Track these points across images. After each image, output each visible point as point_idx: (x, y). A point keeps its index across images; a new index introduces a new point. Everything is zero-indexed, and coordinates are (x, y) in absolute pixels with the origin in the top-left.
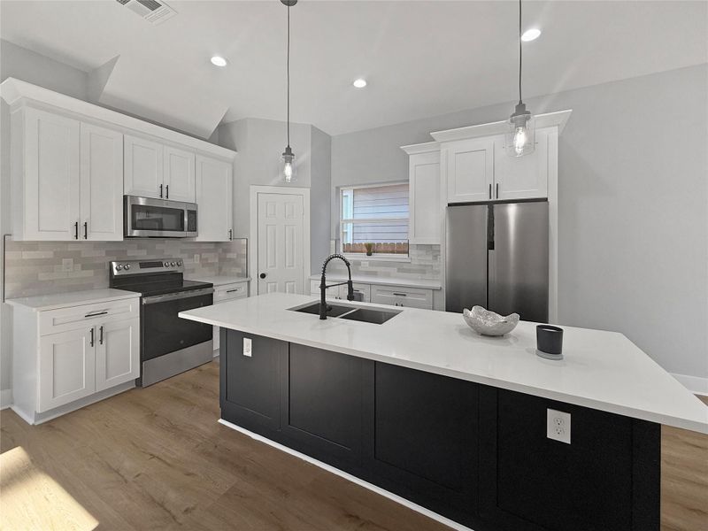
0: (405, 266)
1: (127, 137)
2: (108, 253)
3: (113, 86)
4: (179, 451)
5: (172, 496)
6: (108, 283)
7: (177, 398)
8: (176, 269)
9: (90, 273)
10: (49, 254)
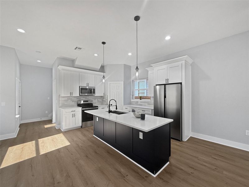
0: (150, 103)
1: (80, 73)
2: (77, 99)
3: (77, 63)
4: (84, 139)
5: (80, 144)
6: (77, 105)
7: (87, 131)
8: (91, 102)
9: (74, 103)
10: (66, 99)
